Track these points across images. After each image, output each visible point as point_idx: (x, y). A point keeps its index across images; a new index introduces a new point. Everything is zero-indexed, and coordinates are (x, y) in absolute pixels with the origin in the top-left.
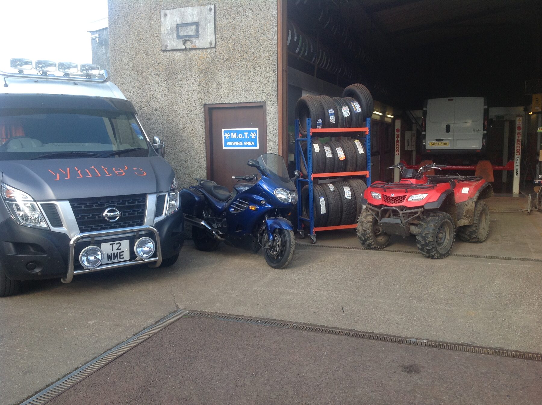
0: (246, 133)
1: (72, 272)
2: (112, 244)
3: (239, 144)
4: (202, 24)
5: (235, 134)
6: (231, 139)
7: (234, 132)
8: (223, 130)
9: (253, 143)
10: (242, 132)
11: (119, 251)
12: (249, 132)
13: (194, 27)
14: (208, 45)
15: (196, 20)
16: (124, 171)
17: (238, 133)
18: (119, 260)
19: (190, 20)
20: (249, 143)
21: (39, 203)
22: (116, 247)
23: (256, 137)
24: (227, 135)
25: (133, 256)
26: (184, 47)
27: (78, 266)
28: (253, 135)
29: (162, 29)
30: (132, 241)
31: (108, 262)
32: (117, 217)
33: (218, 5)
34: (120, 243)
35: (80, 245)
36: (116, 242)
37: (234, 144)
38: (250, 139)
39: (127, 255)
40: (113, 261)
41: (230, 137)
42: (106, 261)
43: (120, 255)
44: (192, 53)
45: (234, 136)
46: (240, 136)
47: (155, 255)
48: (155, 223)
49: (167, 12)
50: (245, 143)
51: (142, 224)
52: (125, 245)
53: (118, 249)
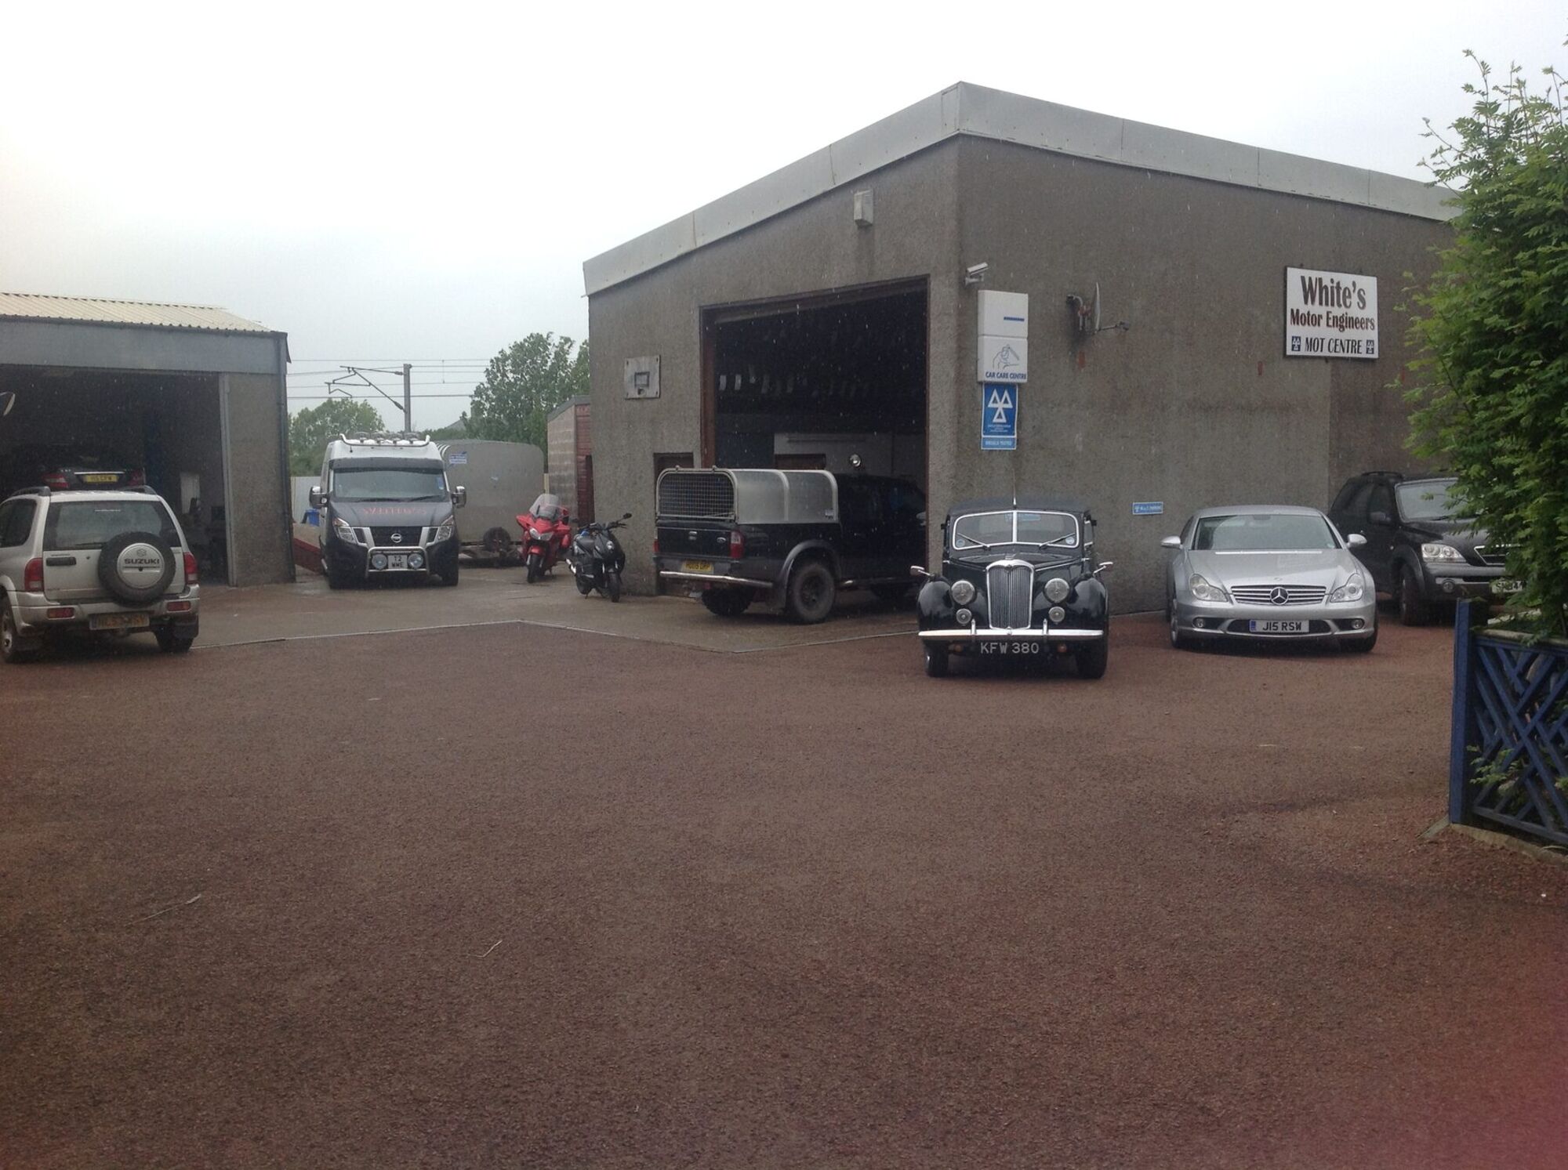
4: (651, 373)
13: (646, 377)
14: (654, 396)
15: (647, 369)
19: (643, 370)
26: (638, 396)
29: (625, 378)
33: (663, 356)
44: (646, 403)
47: (423, 567)
49: (630, 360)
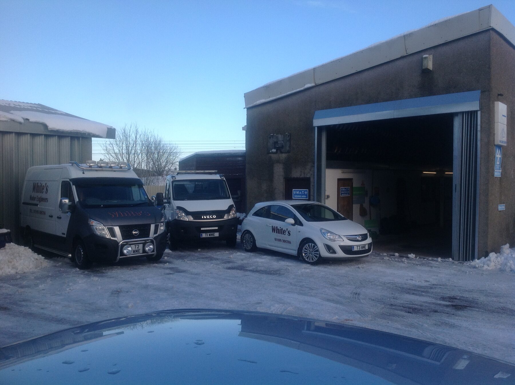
0: (303, 192)
1: (119, 257)
2: (136, 246)
3: (300, 196)
5: (298, 192)
6: (296, 194)
7: (298, 191)
8: (293, 190)
9: (306, 196)
10: (301, 191)
11: (138, 249)
12: (304, 191)
16: (141, 213)
17: (300, 191)
18: (138, 253)
20: (304, 196)
21: (106, 227)
22: (137, 247)
23: (307, 193)
24: (295, 192)
25: (144, 251)
27: (122, 254)
28: (306, 193)
30: (144, 245)
31: (133, 254)
32: (138, 234)
34: (139, 245)
35: (123, 246)
36: (137, 245)
37: (298, 196)
38: (304, 195)
39: (141, 251)
40: (135, 253)
41: (296, 193)
42: (132, 253)
43: (139, 251)
45: (298, 193)
46: (300, 193)
47: (153, 251)
48: (154, 237)
50: (302, 196)
51: (148, 237)
52: (141, 246)
53: (138, 248)
